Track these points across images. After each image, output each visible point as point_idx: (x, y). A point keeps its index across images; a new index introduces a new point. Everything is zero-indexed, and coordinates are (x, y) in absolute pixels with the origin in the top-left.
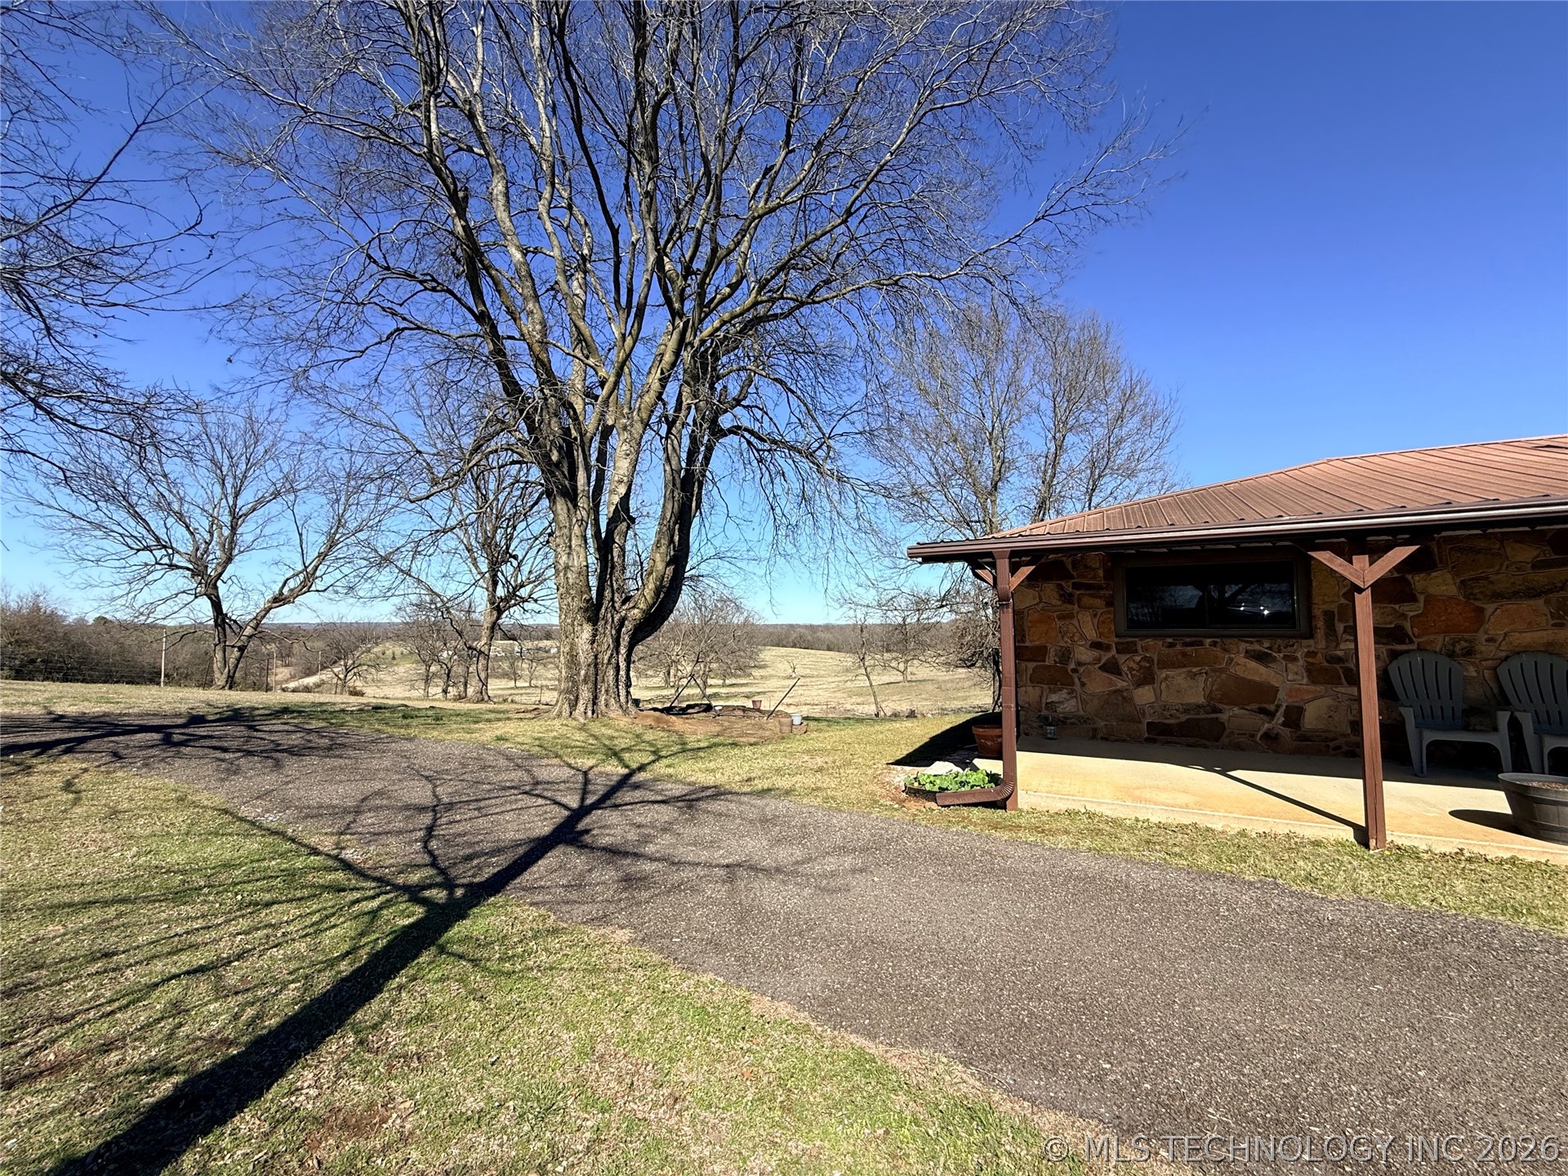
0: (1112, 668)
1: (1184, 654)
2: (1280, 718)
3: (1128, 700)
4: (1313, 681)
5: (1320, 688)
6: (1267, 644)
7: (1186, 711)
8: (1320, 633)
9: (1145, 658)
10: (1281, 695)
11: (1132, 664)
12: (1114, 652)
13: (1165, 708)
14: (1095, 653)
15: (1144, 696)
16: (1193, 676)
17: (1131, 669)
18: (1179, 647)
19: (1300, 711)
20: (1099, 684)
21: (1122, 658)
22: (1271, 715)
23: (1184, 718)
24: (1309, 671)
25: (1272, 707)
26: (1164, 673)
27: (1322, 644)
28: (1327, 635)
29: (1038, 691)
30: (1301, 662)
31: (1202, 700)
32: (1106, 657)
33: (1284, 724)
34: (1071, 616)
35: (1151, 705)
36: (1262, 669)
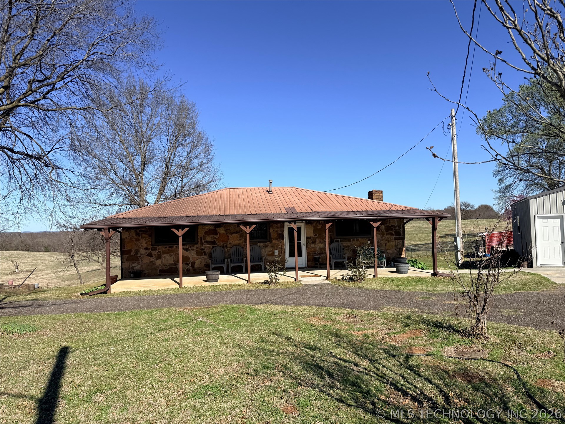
0: (150, 255)
1: (169, 250)
2: (190, 265)
3: (154, 264)
4: (198, 255)
5: (199, 257)
6: (188, 246)
7: (169, 266)
8: (199, 243)
9: (159, 252)
10: (191, 259)
11: (155, 254)
12: (151, 250)
13: (164, 265)
14: (145, 251)
15: (158, 262)
16: (171, 256)
17: (155, 255)
18: (168, 248)
19: (195, 262)
20: (146, 260)
21: (153, 252)
22: (188, 264)
23: (168, 267)
24: (196, 252)
25: (188, 263)
26: (164, 255)
27: (199, 246)
28: (201, 243)
29: (128, 263)
30: (195, 250)
31: (173, 262)
32: (148, 252)
33: (191, 267)
34: (139, 240)
35: (160, 265)
36: (187, 253)
